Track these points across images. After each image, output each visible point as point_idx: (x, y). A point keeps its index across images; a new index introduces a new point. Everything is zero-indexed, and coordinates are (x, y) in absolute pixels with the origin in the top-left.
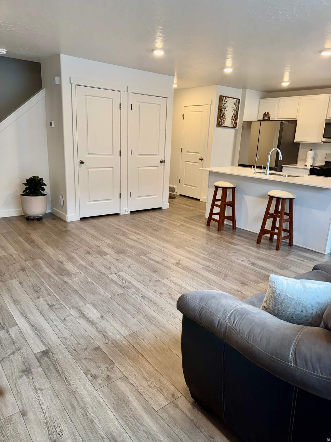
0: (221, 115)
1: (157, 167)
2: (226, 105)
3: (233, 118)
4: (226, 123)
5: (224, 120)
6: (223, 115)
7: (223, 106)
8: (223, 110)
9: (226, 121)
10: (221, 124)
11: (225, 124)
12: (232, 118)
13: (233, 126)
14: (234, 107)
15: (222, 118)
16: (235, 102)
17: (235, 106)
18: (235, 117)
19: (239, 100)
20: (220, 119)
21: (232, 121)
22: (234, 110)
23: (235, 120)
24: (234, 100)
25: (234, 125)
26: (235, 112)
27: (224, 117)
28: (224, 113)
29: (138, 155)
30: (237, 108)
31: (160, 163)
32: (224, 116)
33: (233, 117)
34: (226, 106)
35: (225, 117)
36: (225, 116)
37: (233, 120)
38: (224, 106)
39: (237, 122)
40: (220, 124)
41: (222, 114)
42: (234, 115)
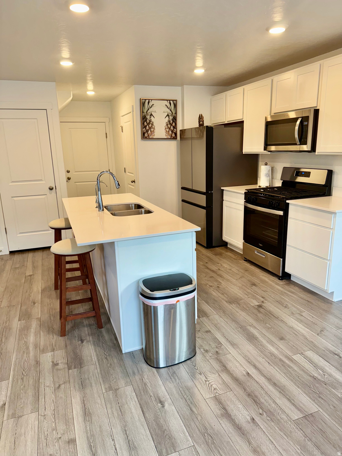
0: (145, 124)
1: (46, 195)
2: (150, 110)
3: (169, 126)
4: (155, 133)
5: (152, 130)
6: (148, 124)
7: (147, 112)
8: (148, 117)
9: (156, 131)
10: (148, 136)
11: (154, 135)
12: (166, 127)
13: (169, 137)
14: (167, 112)
15: (147, 128)
16: (168, 105)
17: (169, 111)
18: (171, 125)
19: (175, 101)
20: (144, 129)
21: (168, 130)
22: (168, 115)
23: (172, 128)
24: (166, 103)
25: (172, 136)
26: (171, 118)
27: (151, 127)
28: (150, 121)
29: (11, 183)
30: (174, 112)
31: (49, 190)
32: (150, 125)
33: (167, 125)
34: (152, 111)
35: (153, 127)
36: (152, 124)
37: (170, 128)
38: (149, 111)
39: (176, 131)
40: (146, 135)
41: (147, 122)
42: (169, 121)
